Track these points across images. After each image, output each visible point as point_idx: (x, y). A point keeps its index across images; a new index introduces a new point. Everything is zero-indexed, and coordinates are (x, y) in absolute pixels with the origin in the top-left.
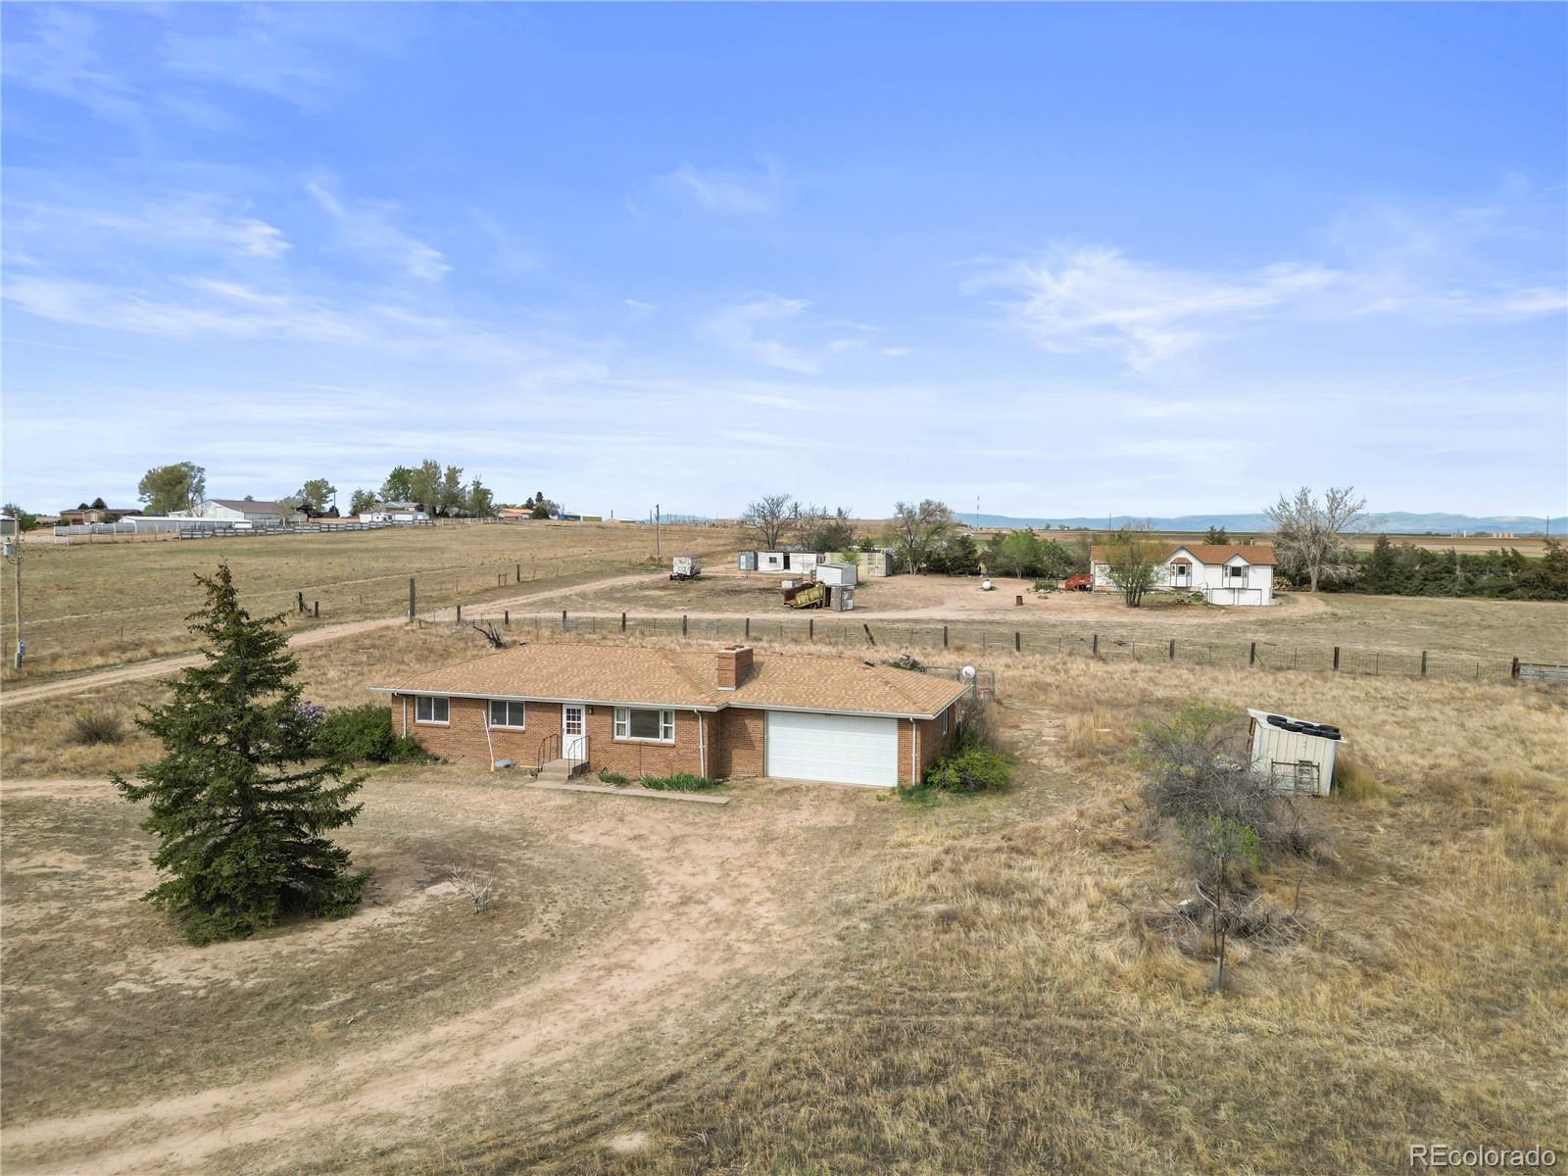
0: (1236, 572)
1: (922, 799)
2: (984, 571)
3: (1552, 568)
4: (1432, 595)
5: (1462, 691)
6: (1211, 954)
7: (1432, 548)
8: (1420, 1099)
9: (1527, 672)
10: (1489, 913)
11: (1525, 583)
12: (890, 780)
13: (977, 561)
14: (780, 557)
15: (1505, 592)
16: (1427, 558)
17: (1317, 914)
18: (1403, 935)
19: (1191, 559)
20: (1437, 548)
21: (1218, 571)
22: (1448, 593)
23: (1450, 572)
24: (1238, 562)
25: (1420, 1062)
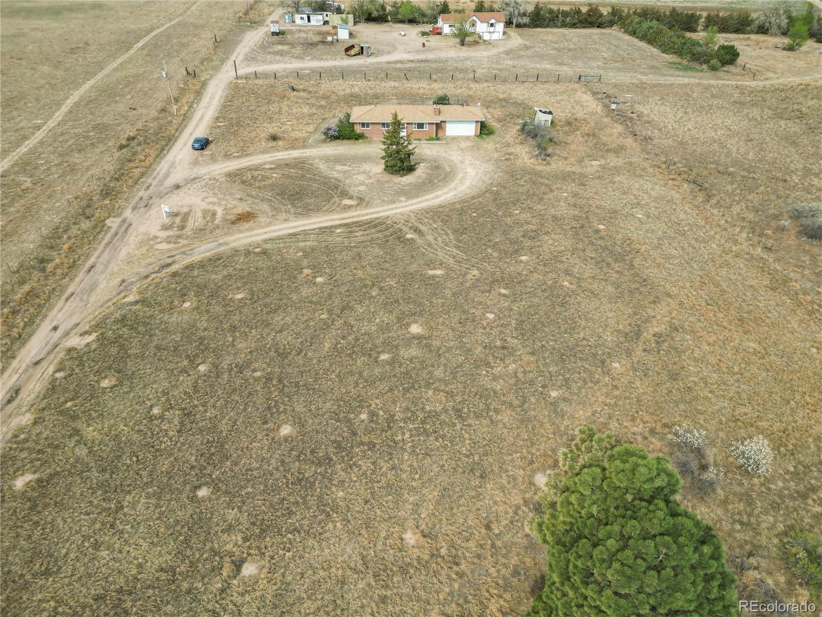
0: (492, 25)
1: (482, 138)
2: (390, 19)
3: (589, 15)
4: (551, 27)
5: (568, 87)
6: (545, 160)
7: (552, 7)
8: (574, 173)
9: (582, 79)
10: (579, 148)
11: (580, 22)
12: (473, 134)
13: (387, 15)
14: (305, 16)
15: (574, 26)
16: (551, 11)
17: (558, 152)
18: (568, 153)
19: (477, 20)
20: (555, 8)
21: (486, 25)
22: (556, 26)
23: (557, 17)
24: (493, 21)
25: (573, 169)
